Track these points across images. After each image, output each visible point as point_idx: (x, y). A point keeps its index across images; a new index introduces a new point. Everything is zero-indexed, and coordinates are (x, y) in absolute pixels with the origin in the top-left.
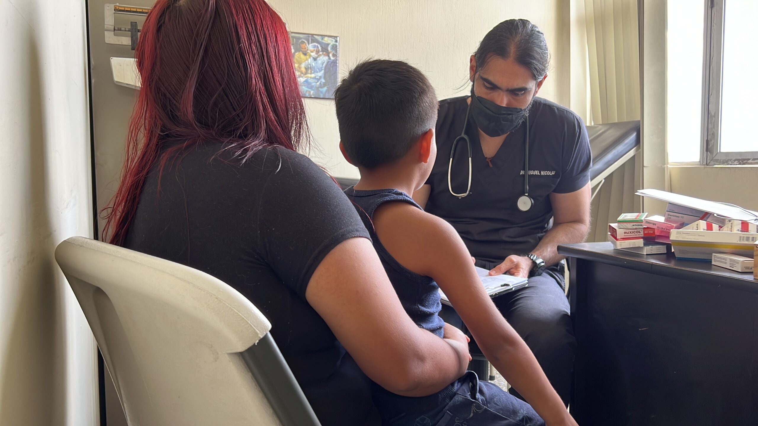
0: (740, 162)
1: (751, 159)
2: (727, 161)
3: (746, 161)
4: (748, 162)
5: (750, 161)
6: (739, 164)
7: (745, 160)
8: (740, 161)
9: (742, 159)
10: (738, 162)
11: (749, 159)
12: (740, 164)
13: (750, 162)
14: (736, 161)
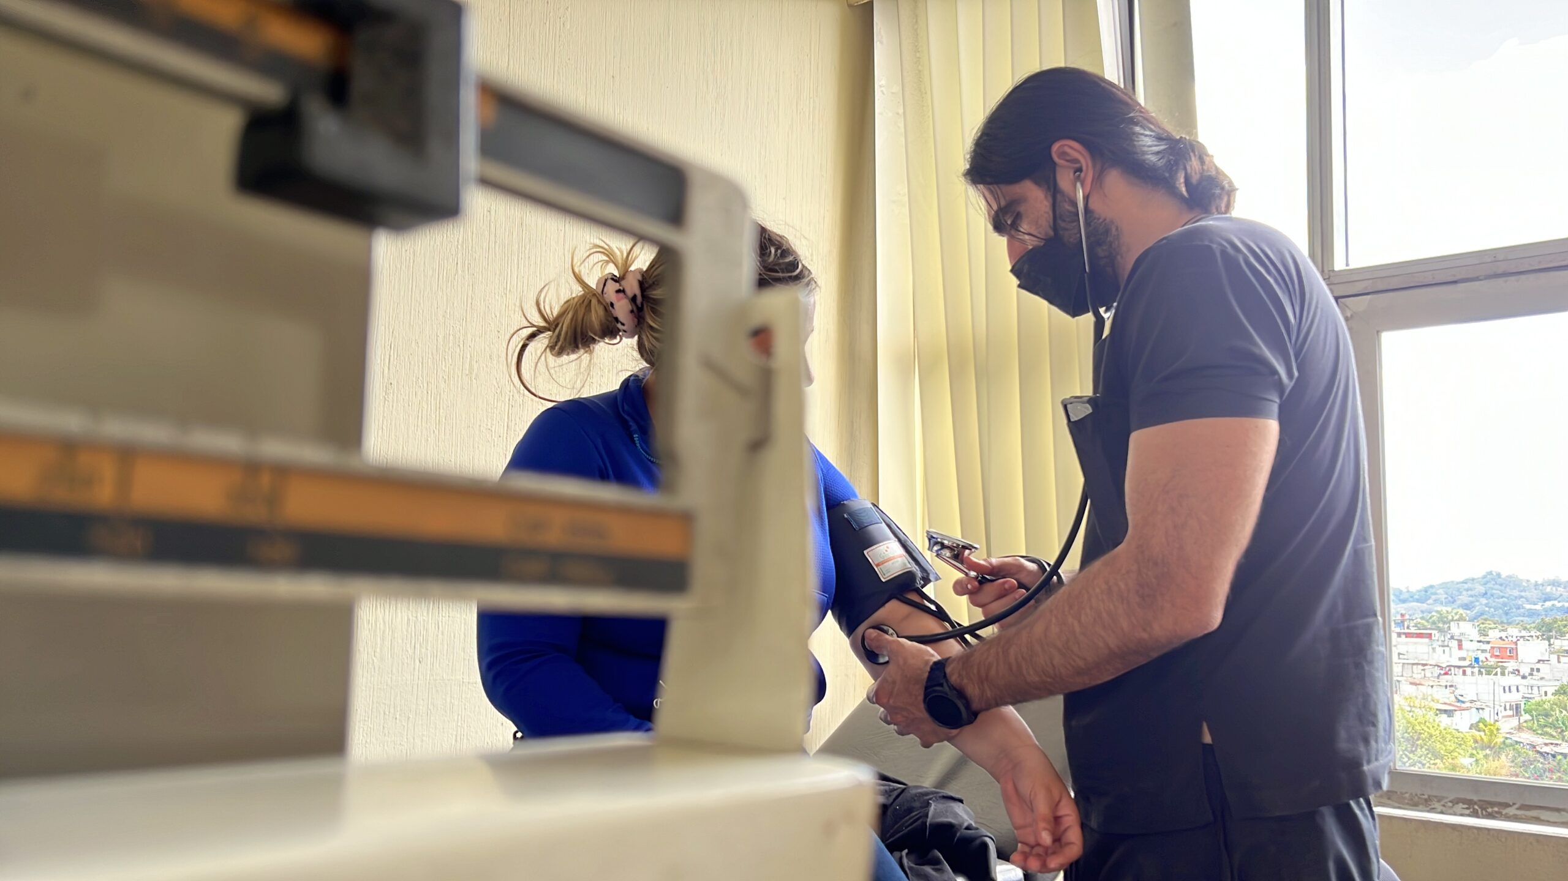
0: (1474, 809)
1: (1514, 804)
2: (1426, 800)
3: (1496, 809)
4: (1504, 812)
5: (1511, 811)
6: (1469, 815)
7: (1492, 804)
8: (1476, 807)
9: (1480, 801)
10: (1467, 808)
11: (1507, 805)
12: (1475, 814)
13: (1511, 814)
14: (1461, 805)
